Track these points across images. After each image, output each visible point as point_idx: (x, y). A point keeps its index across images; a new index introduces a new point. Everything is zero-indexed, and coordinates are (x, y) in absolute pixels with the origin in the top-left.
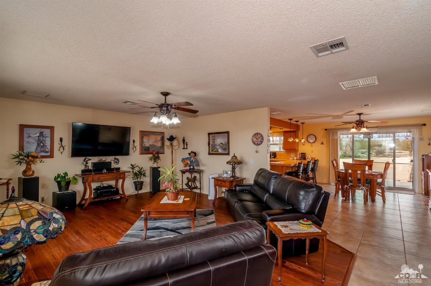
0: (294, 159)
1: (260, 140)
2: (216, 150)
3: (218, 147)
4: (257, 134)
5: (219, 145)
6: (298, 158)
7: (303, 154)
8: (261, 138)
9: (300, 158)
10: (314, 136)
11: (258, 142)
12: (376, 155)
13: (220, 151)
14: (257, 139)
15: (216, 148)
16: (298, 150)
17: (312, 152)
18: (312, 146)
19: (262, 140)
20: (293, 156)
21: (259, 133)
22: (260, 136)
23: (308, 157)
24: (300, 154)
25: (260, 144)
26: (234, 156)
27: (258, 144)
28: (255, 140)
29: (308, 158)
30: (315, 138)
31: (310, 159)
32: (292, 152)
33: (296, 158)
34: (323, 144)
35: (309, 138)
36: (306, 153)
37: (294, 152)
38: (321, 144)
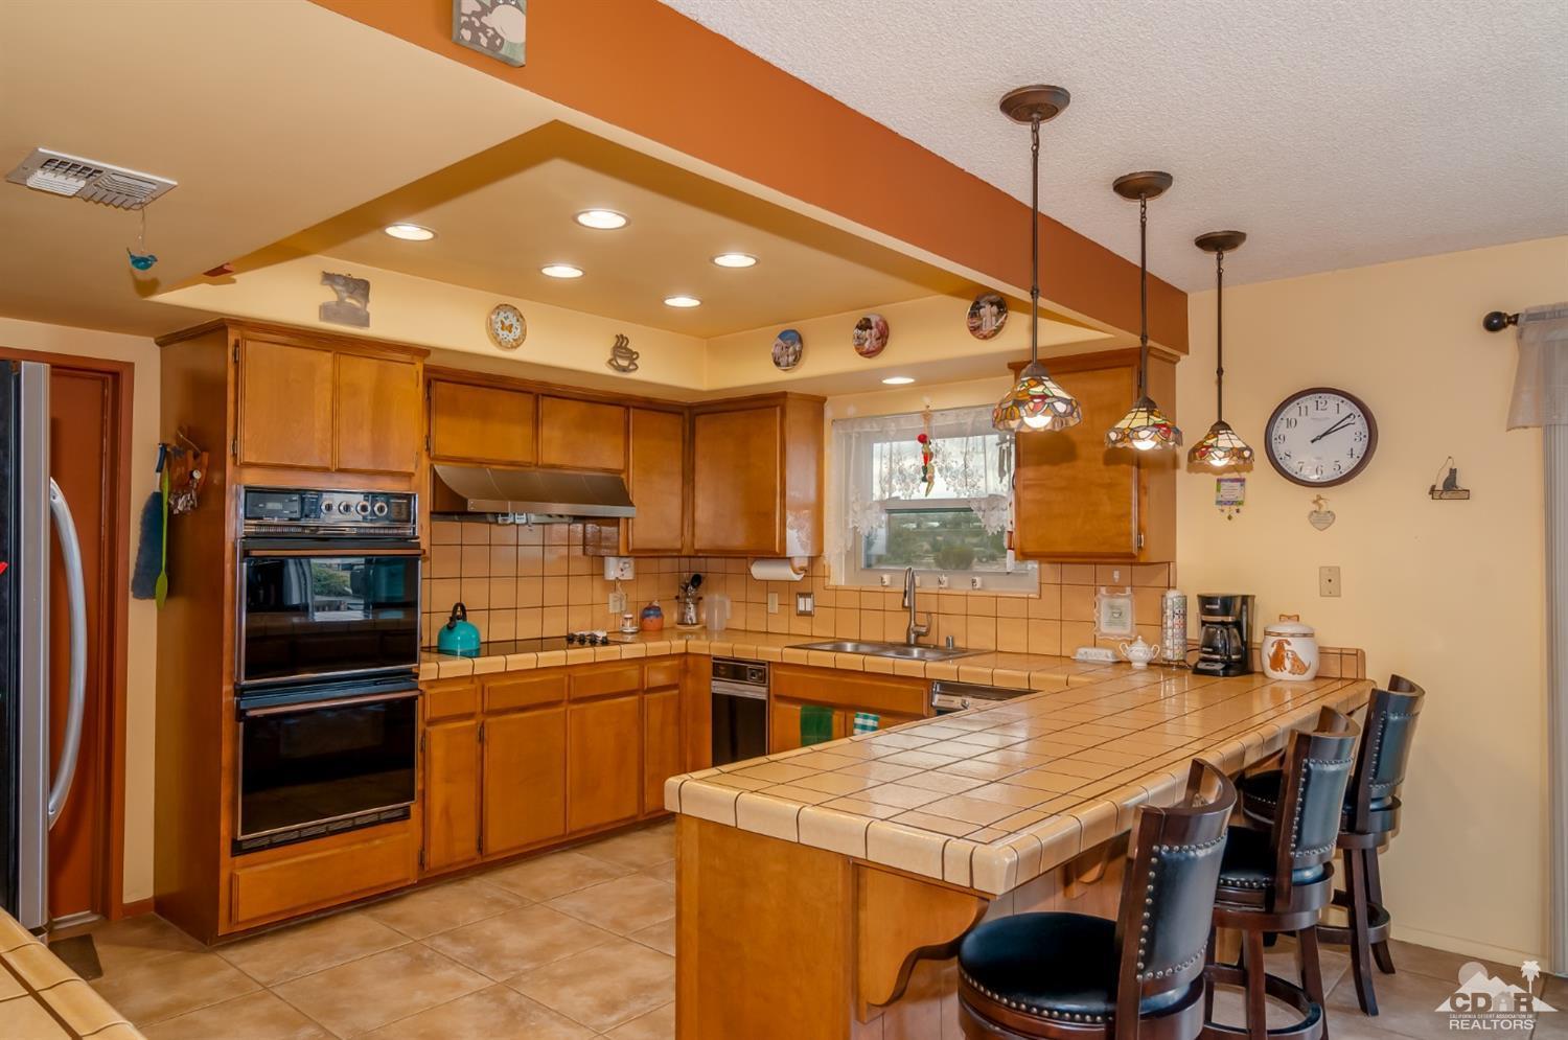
0: (1122, 663)
6: (1169, 654)
7: (1227, 603)
9: (1187, 646)
10: (1347, 408)
16: (1167, 564)
17: (1331, 581)
18: (1322, 519)
20: (1116, 630)
23: (1280, 646)
24: (1194, 608)
29: (1277, 662)
30: (1360, 424)
31: (1299, 667)
32: (1103, 590)
33: (1148, 657)
34: (1466, 494)
35: (1289, 423)
36: (1253, 597)
37: (1132, 586)
38: (1433, 490)
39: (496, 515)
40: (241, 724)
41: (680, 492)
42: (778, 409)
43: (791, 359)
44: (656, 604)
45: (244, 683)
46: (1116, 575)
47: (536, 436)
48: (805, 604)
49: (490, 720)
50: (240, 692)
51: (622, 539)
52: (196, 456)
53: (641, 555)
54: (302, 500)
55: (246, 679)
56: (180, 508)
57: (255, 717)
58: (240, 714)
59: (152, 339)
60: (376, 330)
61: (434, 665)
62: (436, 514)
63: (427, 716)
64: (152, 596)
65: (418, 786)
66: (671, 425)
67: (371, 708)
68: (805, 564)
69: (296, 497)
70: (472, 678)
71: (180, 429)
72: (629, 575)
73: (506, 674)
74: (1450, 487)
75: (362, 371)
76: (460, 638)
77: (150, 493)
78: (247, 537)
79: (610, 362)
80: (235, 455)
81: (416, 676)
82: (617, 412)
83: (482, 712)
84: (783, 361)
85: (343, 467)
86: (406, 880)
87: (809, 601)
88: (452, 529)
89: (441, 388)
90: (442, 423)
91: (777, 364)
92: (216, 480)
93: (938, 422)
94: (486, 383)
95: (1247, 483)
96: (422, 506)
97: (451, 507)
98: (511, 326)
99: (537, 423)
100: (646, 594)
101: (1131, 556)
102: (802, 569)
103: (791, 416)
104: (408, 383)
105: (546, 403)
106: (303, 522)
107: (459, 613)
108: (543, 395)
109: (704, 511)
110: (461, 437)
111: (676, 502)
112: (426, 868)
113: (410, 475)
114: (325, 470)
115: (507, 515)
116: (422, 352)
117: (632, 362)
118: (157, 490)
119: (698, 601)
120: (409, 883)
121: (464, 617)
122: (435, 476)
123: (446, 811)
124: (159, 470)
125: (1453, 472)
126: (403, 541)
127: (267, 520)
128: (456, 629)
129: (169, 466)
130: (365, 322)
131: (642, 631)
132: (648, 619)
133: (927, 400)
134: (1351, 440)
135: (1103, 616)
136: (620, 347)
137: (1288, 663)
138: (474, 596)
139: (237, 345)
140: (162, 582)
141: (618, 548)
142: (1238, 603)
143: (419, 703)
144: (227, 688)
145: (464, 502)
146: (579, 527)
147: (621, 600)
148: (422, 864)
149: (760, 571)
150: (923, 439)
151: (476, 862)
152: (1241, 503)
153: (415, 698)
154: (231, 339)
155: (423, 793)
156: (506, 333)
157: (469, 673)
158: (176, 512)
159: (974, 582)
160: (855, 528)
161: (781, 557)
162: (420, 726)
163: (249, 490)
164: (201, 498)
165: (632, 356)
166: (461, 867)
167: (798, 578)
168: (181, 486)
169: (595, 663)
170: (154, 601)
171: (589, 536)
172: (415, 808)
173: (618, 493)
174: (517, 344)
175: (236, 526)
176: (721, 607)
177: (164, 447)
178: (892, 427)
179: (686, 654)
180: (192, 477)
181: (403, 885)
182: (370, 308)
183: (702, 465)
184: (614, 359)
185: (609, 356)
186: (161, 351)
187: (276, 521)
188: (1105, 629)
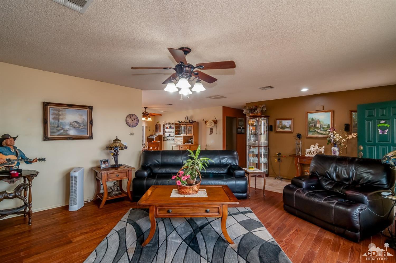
1: (135, 121)
2: (63, 133)
3: (67, 127)
4: (133, 115)
5: (70, 124)
8: (137, 120)
11: (133, 124)
13: (72, 133)
14: (133, 121)
15: (62, 128)
19: (137, 122)
21: (135, 115)
22: (135, 118)
25: (136, 126)
26: (117, 139)
27: (134, 126)
28: (129, 120)
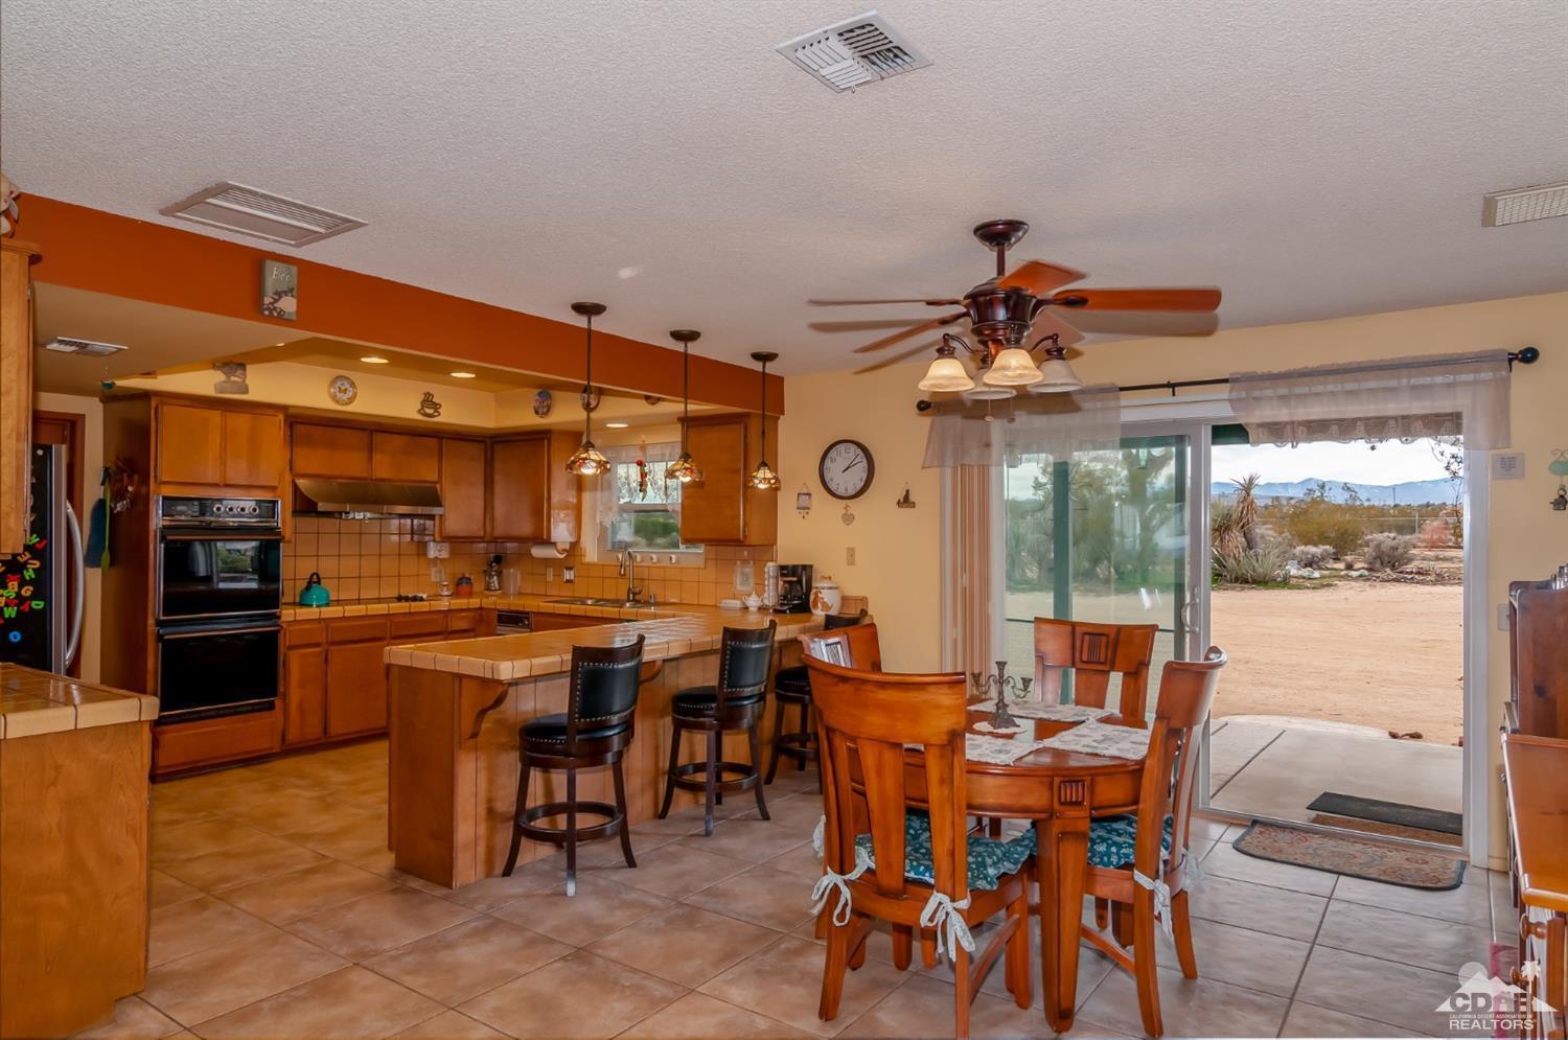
6: (767, 602)
7: (794, 569)
9: (775, 596)
10: (859, 451)
12: (1366, 573)
17: (851, 557)
18: (847, 518)
20: (743, 588)
23: (822, 594)
24: (782, 572)
30: (864, 463)
31: (825, 606)
32: (739, 563)
33: (759, 604)
34: (913, 505)
35: (832, 461)
36: (812, 566)
37: (754, 560)
38: (899, 503)
39: (340, 513)
40: (160, 645)
41: (482, 496)
42: (546, 442)
43: (545, 410)
44: (467, 575)
45: (162, 618)
46: (746, 553)
47: (370, 460)
48: (568, 575)
49: (332, 648)
50: (160, 623)
51: (437, 529)
52: (130, 477)
53: (453, 541)
54: (201, 505)
55: (164, 615)
56: (119, 509)
57: (170, 639)
58: (160, 638)
59: (97, 399)
60: (254, 395)
61: (292, 611)
62: (295, 513)
63: (287, 644)
64: (98, 566)
65: (282, 689)
66: (476, 450)
67: (247, 637)
68: (567, 547)
69: (196, 503)
70: (319, 620)
71: (118, 458)
72: (445, 555)
73: (344, 618)
74: (906, 501)
75: (242, 421)
76: (315, 594)
77: (97, 499)
78: (164, 527)
79: (419, 411)
80: (156, 477)
81: (279, 617)
82: (433, 442)
83: (327, 643)
84: (540, 412)
85: (228, 482)
86: (271, 749)
87: (572, 572)
88: (309, 523)
89: (299, 429)
90: (300, 451)
91: (537, 412)
92: (143, 490)
93: (650, 452)
94: (333, 424)
95: (813, 497)
96: (284, 509)
97: (305, 507)
98: (346, 390)
99: (371, 451)
100: (462, 568)
101: (738, 540)
102: (565, 550)
103: (555, 445)
104: (275, 428)
105: (378, 437)
106: (201, 518)
107: (314, 580)
108: (376, 431)
109: (500, 510)
110: (315, 461)
111: (479, 505)
112: (287, 743)
113: (274, 488)
114: (216, 485)
115: (347, 513)
116: (283, 408)
117: (436, 411)
118: (102, 497)
119: (499, 574)
120: (274, 751)
121: (319, 582)
122: (295, 487)
123: (301, 707)
124: (103, 484)
125: (908, 492)
126: (271, 530)
127: (178, 518)
128: (312, 590)
129: (110, 481)
130: (246, 391)
131: (456, 594)
132: (461, 585)
133: (643, 437)
134: (860, 472)
135: (738, 579)
136: (427, 401)
137: (819, 605)
138: (327, 567)
139: (157, 408)
140: (106, 557)
141: (433, 535)
142: (800, 569)
143: (281, 635)
144: (151, 621)
145: (316, 504)
146: (409, 521)
147: (440, 572)
148: (283, 740)
149: (538, 552)
150: (640, 464)
151: (322, 741)
152: (808, 508)
153: (278, 631)
154: (153, 404)
155: (285, 693)
156: (342, 394)
157: (317, 617)
158: (115, 512)
159: (671, 558)
160: (601, 523)
161: (548, 543)
162: (282, 650)
163: (165, 498)
164: (133, 503)
165: (436, 407)
166: (311, 743)
167: (562, 556)
168: (118, 495)
169: (410, 613)
170: (100, 570)
171: (415, 527)
172: (278, 702)
173: (433, 499)
174: (350, 401)
175: (157, 520)
176: (514, 576)
177: (106, 470)
178: (624, 454)
179: (481, 608)
180: (126, 489)
181: (270, 752)
182: (248, 381)
183: (498, 478)
184: (422, 409)
185: (419, 407)
186: (104, 407)
187: (183, 518)
188: (739, 587)
